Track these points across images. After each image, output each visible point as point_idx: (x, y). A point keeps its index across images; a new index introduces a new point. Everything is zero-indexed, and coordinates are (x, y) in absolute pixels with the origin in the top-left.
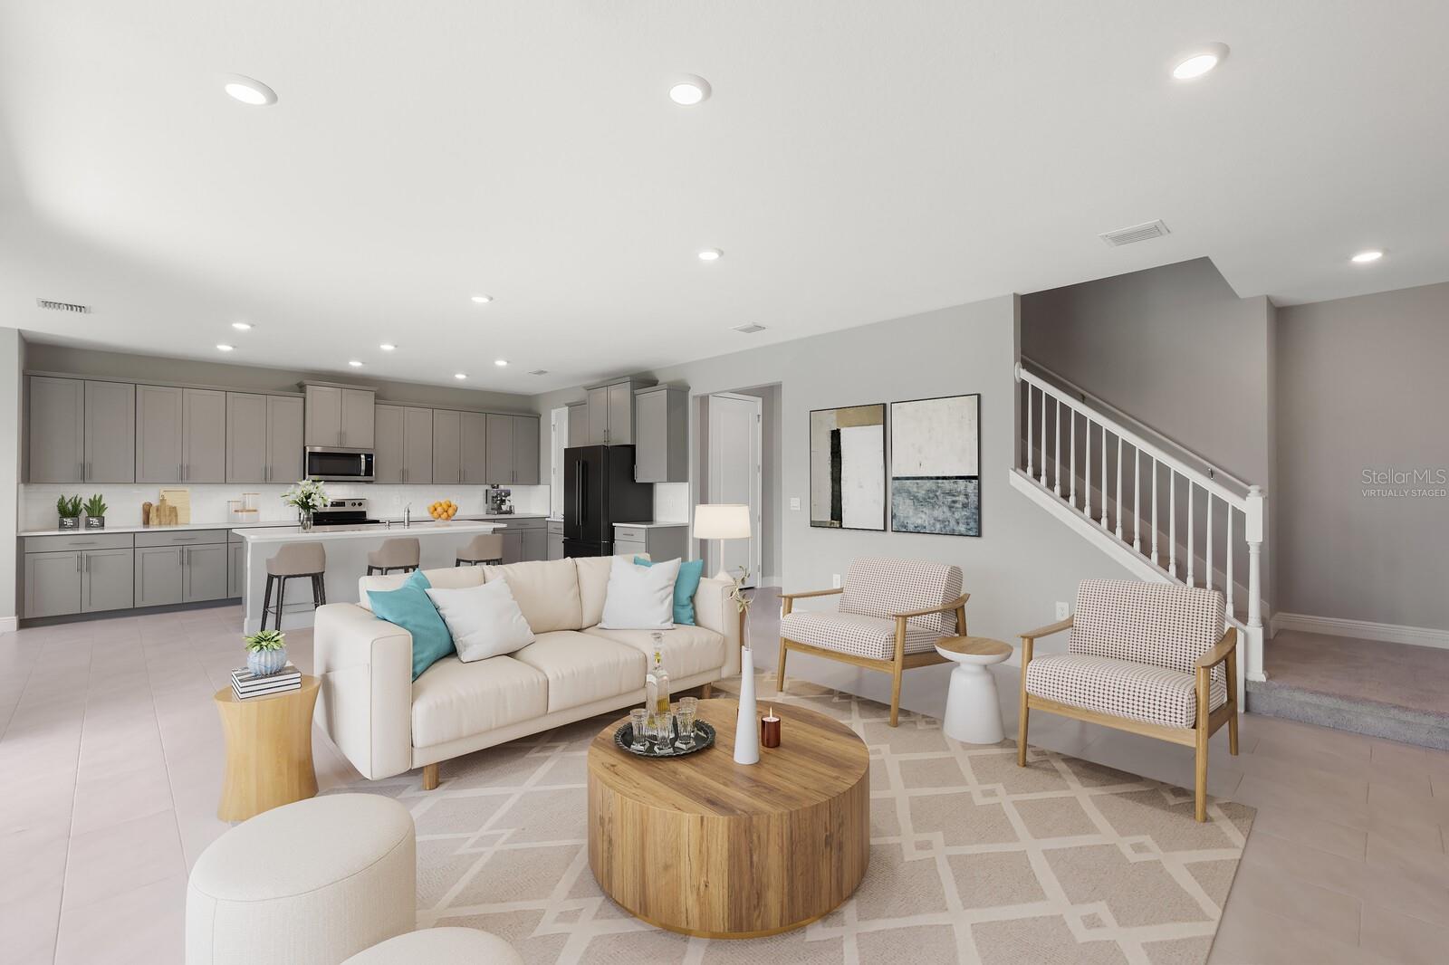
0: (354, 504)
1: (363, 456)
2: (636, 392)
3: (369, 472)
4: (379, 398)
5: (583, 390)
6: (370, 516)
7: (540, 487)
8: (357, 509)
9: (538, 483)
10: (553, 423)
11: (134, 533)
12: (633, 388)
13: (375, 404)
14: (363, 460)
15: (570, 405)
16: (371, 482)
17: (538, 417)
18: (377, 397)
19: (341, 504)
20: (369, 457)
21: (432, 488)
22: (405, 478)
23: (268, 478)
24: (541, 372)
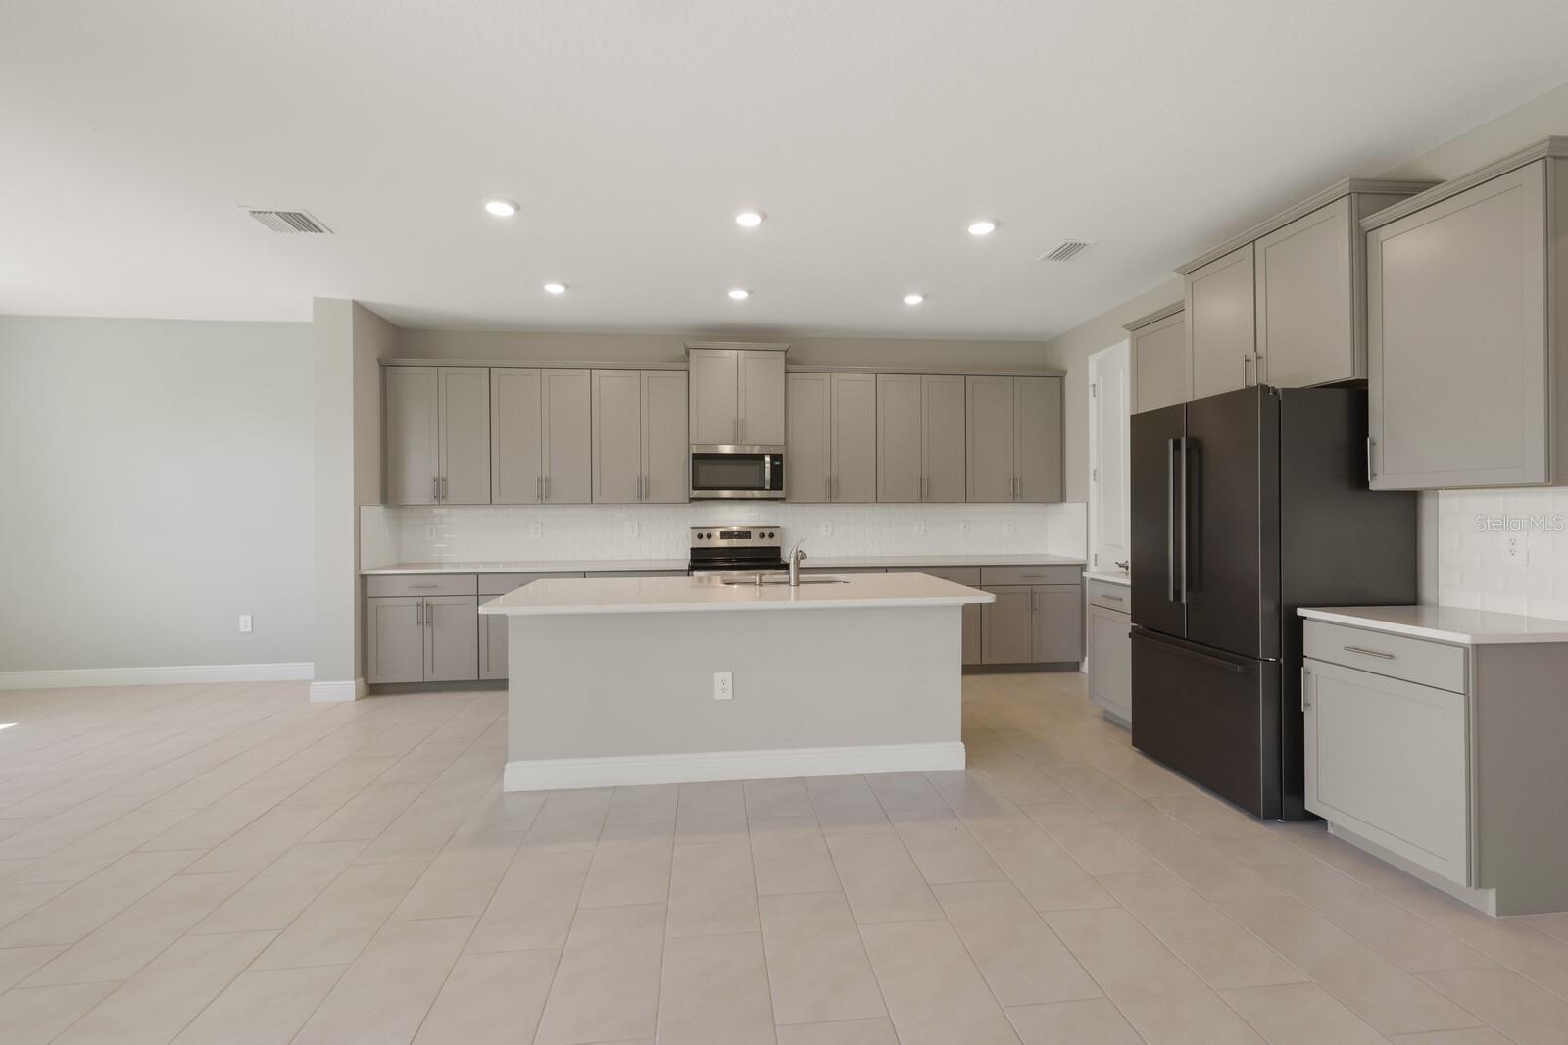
0: (763, 536)
1: (768, 459)
2: (1369, 221)
3: (777, 482)
4: (793, 363)
5: (1176, 275)
6: (788, 555)
7: (1066, 506)
8: (767, 543)
9: (1063, 499)
10: (1091, 382)
11: (478, 574)
12: (1358, 214)
13: (787, 372)
14: (768, 465)
15: (1134, 328)
16: (782, 500)
17: (1060, 377)
18: (788, 361)
19: (745, 535)
20: (776, 457)
21: (878, 508)
22: (833, 494)
23: (644, 494)
24: (1068, 251)
